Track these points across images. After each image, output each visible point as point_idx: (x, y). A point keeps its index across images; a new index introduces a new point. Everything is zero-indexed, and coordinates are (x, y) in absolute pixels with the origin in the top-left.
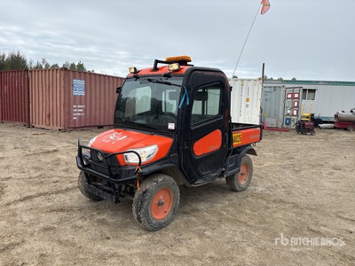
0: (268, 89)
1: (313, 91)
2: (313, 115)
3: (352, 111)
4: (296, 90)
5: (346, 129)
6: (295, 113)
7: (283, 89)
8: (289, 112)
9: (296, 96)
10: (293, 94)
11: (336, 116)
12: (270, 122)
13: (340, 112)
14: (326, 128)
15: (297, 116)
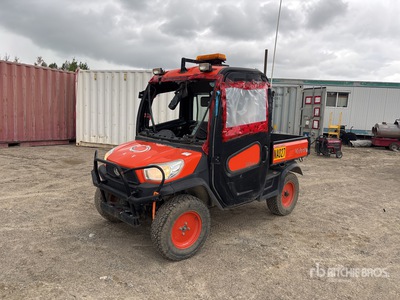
1: (345, 95)
2: (343, 127)
3: (396, 123)
5: (388, 148)
6: (316, 124)
8: (307, 123)
9: (318, 100)
10: (313, 98)
11: (374, 130)
13: (380, 124)
14: (361, 146)
15: (318, 129)
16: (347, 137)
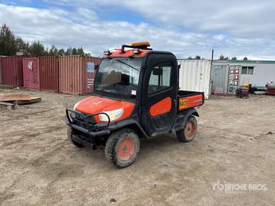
0: (217, 67)
1: (252, 68)
2: (251, 85)
4: (237, 68)
6: (236, 83)
7: (227, 67)
8: (232, 83)
9: (237, 71)
10: (234, 70)
11: (267, 86)
12: (219, 90)
13: (270, 83)
14: (260, 94)
15: (237, 85)
16: (252, 90)
